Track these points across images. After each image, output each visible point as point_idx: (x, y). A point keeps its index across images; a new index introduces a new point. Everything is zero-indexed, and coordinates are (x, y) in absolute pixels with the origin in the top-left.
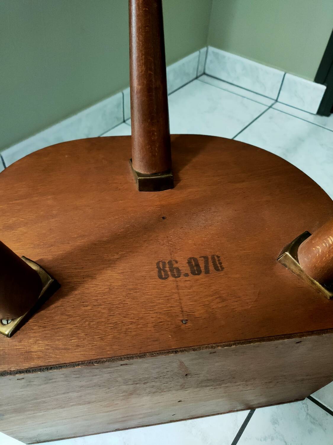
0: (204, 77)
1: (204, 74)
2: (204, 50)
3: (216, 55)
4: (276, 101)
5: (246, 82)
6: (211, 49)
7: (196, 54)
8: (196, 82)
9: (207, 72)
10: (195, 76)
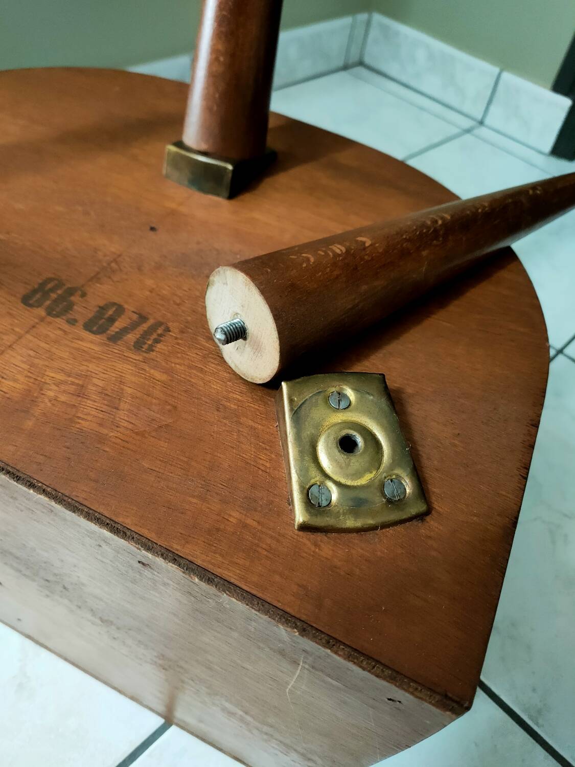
0: (361, 70)
1: (361, 63)
2: (362, 17)
3: (385, 29)
4: (481, 123)
5: (431, 84)
6: (378, 18)
7: (346, 21)
8: (343, 74)
9: (367, 60)
10: (341, 63)
